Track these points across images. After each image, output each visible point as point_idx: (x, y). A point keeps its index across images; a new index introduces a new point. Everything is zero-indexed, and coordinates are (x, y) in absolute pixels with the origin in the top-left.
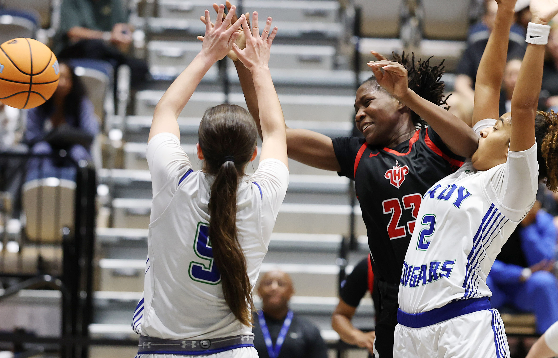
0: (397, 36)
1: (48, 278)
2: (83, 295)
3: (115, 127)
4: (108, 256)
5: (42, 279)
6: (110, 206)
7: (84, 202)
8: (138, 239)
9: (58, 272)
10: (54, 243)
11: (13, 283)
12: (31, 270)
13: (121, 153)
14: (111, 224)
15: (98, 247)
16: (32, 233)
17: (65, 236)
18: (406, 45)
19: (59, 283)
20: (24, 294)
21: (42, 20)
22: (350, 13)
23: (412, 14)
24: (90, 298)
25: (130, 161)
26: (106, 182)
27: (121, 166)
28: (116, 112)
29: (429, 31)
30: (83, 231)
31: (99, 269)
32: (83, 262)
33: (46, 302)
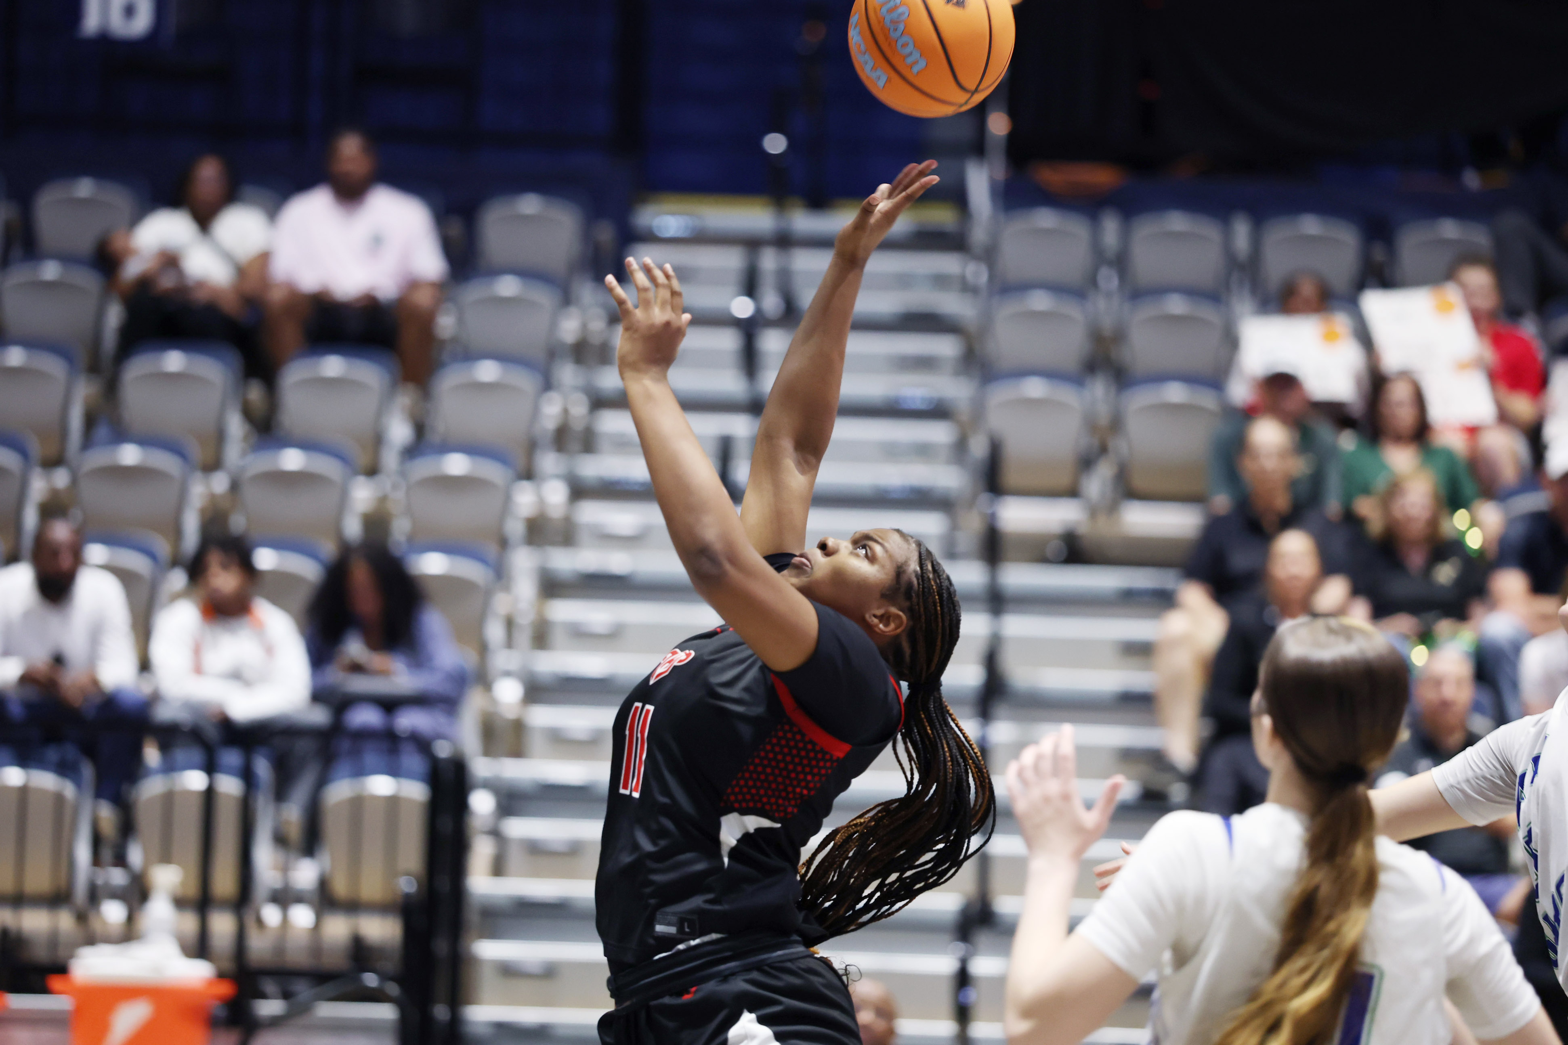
0: (1072, 492)
1: (371, 980)
2: (441, 1012)
3: (507, 674)
4: (493, 934)
5: (359, 980)
6: (496, 833)
7: (446, 824)
8: (552, 901)
9: (391, 966)
10: (382, 908)
11: (303, 990)
12: (336, 961)
13: (519, 727)
14: (498, 869)
15: (472, 917)
16: (341, 888)
17: (407, 896)
18: (1093, 512)
19: (393, 989)
20: (328, 1010)
21: (362, 459)
22: (978, 448)
23: (1103, 450)
24: (456, 1022)
25: (536, 743)
26: (488, 785)
27: (518, 752)
28: (510, 643)
29: (1139, 482)
30: (444, 884)
31: (474, 961)
32: (441, 947)
33: (367, 1027)
